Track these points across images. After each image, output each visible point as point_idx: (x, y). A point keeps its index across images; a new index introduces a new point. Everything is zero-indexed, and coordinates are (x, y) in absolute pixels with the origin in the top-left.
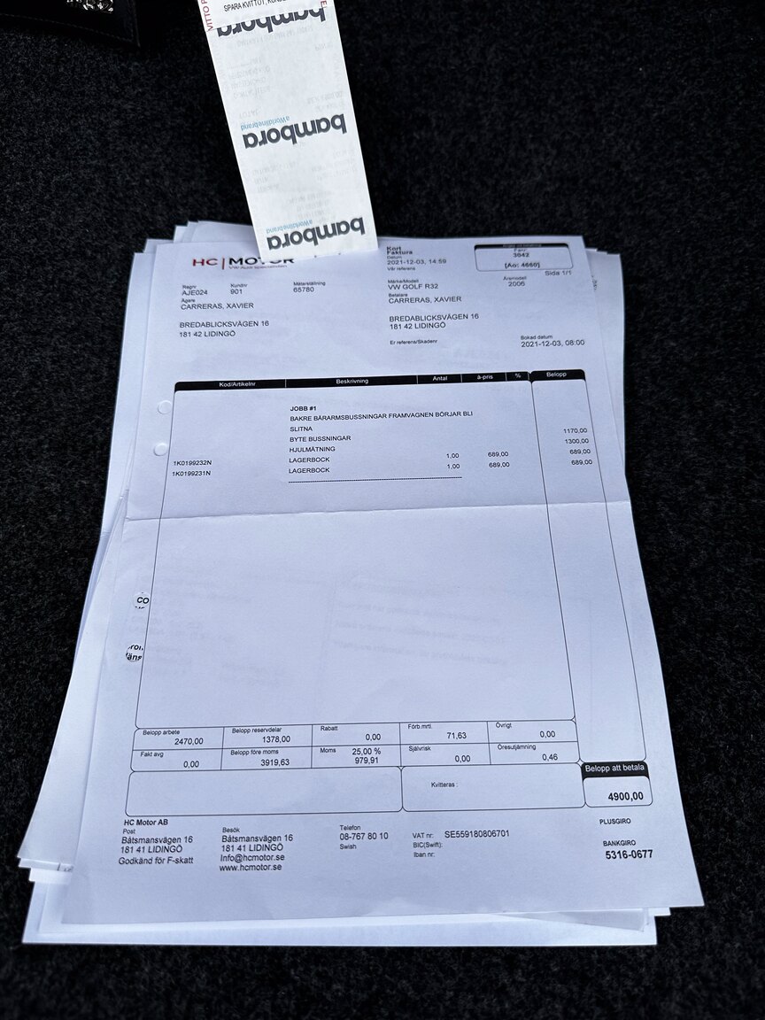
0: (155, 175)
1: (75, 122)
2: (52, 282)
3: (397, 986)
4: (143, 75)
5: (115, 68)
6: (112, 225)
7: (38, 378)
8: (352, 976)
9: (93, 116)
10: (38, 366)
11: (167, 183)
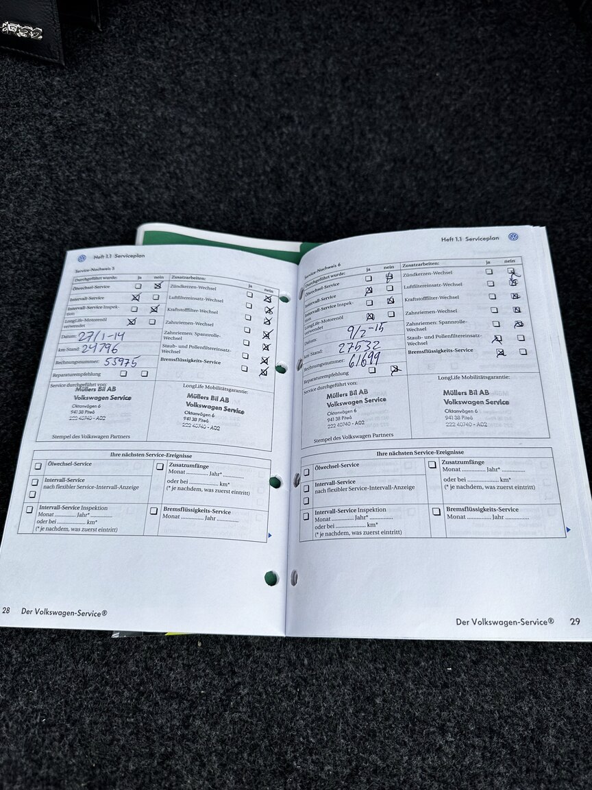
0: (88, 170)
1: (16, 128)
2: (20, 262)
3: (369, 759)
4: (66, 88)
5: (41, 83)
6: (60, 212)
7: (22, 340)
8: (337, 758)
9: (30, 123)
10: (20, 331)
11: (99, 176)
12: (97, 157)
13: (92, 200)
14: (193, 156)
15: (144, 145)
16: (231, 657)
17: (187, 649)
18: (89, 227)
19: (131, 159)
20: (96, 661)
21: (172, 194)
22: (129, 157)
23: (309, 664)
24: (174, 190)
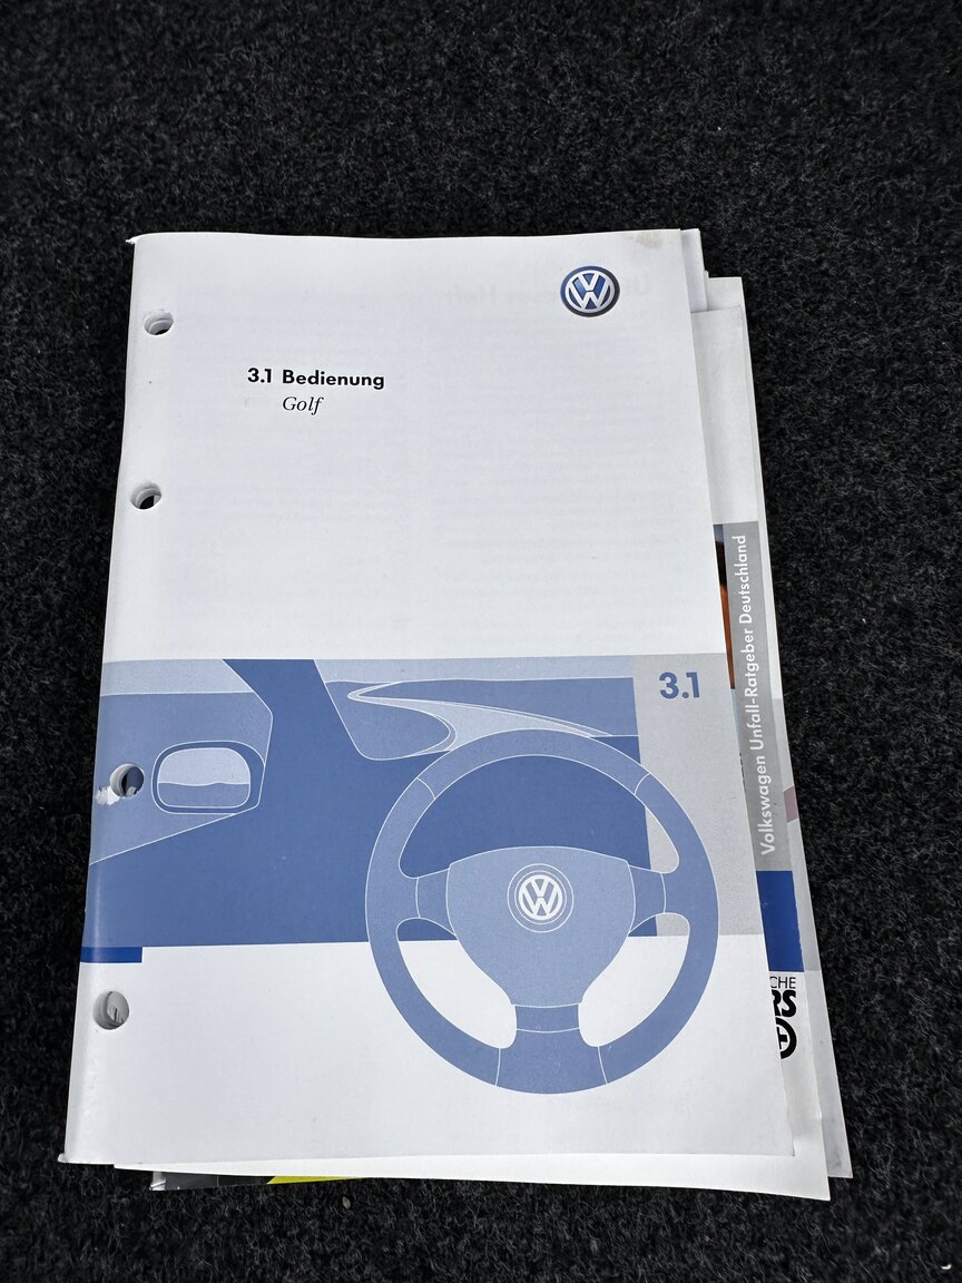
12: (63, 73)
13: (57, 174)
14: (273, 50)
15: (163, 32)
16: (418, 1233)
17: (321, 1217)
18: (52, 234)
19: (135, 68)
20: (119, 1244)
21: (230, 143)
22: (132, 65)
23: (602, 1251)
24: (234, 132)
